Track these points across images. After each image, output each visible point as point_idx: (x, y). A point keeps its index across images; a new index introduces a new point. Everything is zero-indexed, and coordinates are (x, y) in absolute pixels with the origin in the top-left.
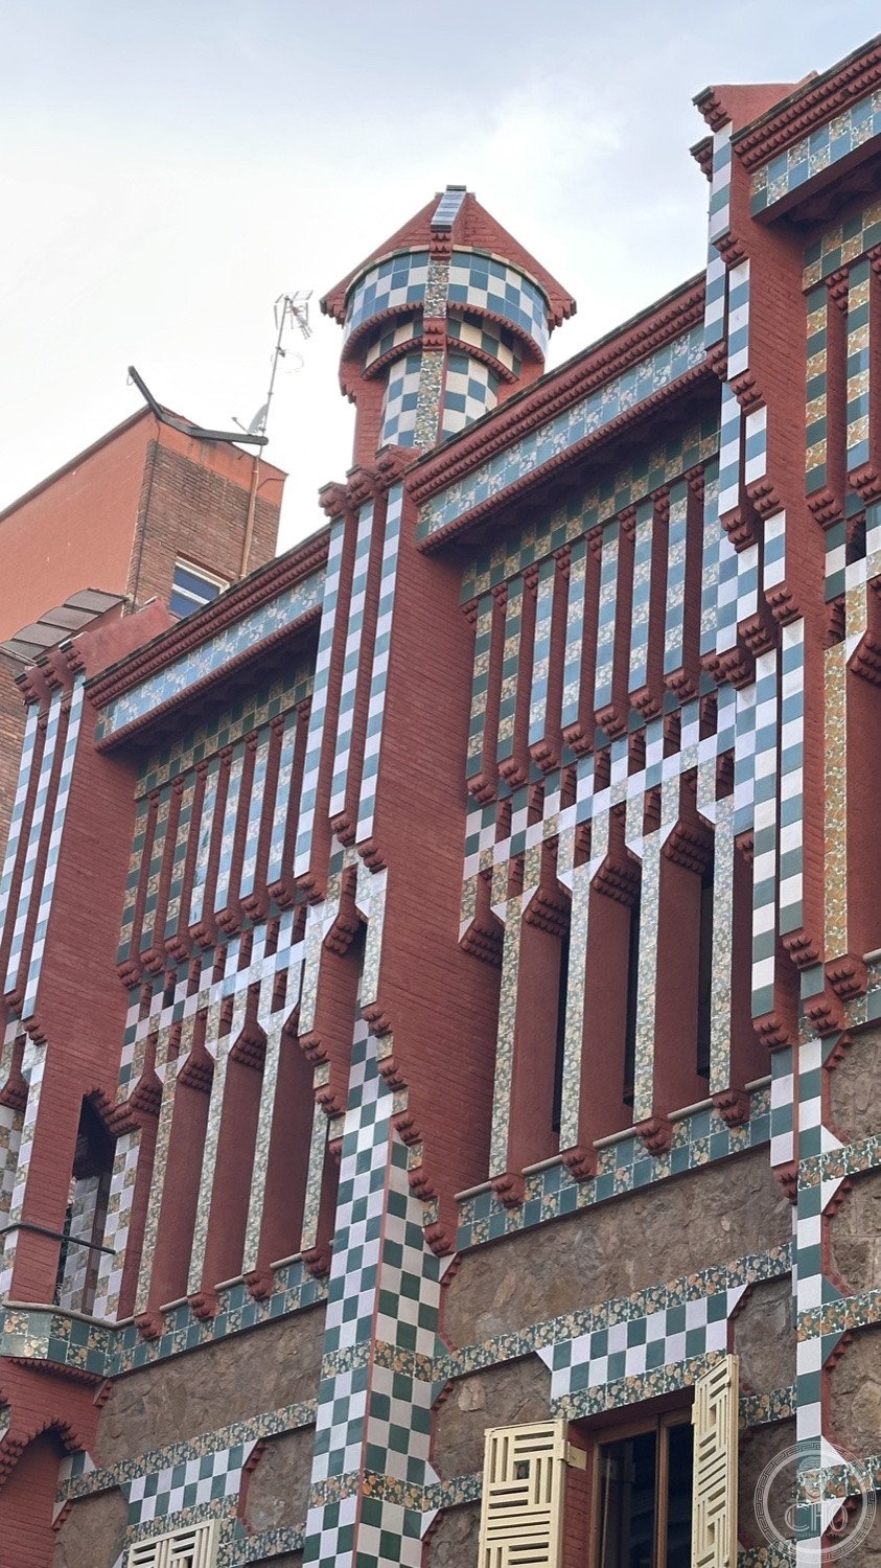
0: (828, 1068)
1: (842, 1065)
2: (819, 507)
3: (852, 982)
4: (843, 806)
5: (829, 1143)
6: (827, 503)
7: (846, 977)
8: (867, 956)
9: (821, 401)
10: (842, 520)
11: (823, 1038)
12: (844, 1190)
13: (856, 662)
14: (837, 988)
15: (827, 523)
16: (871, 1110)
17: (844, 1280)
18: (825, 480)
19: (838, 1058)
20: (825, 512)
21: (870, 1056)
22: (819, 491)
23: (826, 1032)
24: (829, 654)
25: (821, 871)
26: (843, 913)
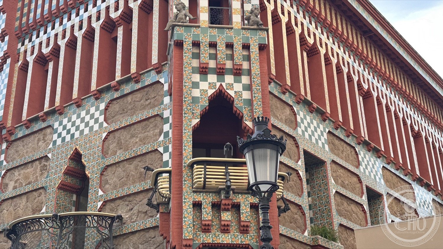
0: (7, 148)
1: (10, 148)
2: (17, 35)
3: (12, 132)
4: (14, 96)
5: (5, 163)
6: (18, 34)
7: (10, 130)
8: (15, 126)
9: (19, 12)
10: (21, 37)
11: (7, 142)
12: (6, 173)
13: (20, 67)
14: (9, 132)
15: (19, 38)
16: (13, 157)
17: (4, 190)
18: (17, 29)
19: (9, 146)
20: (18, 35)
21: (14, 146)
22: (17, 31)
23: (7, 141)
24: (16, 65)
25: (9, 109)
26: (11, 118)
